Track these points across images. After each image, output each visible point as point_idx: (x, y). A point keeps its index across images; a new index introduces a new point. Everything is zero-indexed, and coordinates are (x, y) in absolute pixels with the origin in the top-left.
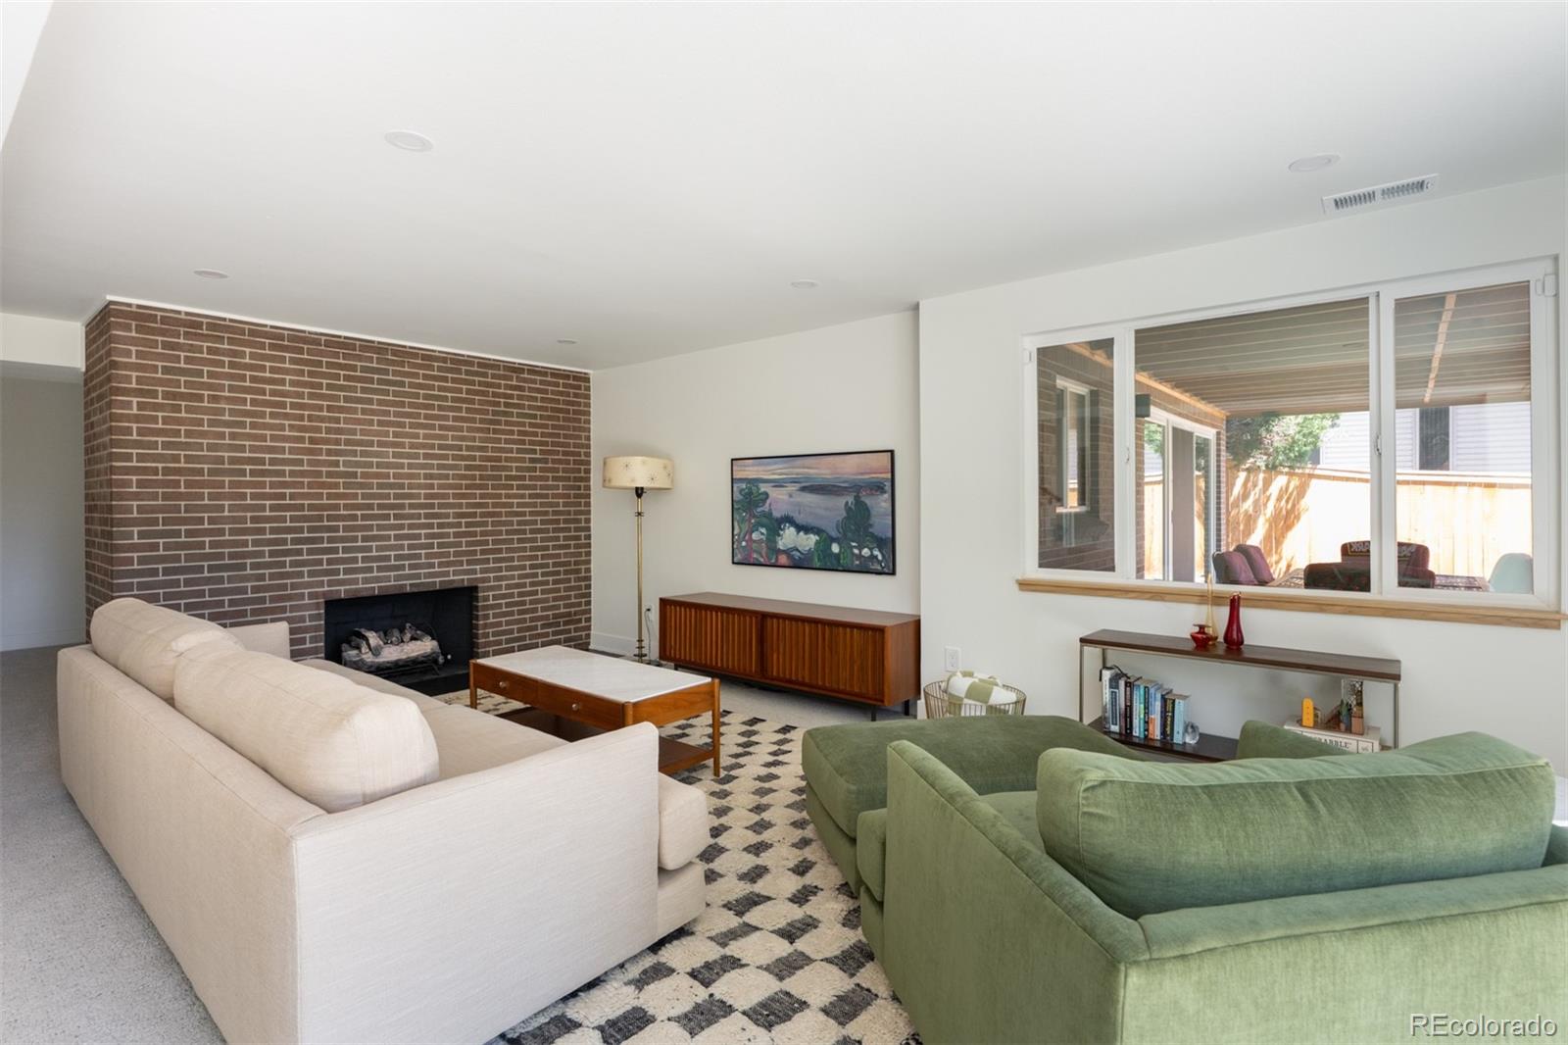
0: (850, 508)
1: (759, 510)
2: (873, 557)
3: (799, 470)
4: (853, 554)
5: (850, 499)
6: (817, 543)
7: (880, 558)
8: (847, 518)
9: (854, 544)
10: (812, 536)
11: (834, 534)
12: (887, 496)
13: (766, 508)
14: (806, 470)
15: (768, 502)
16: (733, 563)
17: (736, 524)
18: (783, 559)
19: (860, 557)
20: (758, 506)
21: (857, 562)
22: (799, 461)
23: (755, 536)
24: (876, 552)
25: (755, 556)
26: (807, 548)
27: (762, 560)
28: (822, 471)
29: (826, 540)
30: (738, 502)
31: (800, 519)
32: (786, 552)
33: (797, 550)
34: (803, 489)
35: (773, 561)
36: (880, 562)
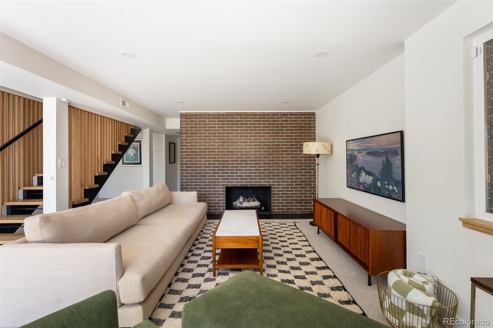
0: (384, 164)
1: (354, 163)
2: (394, 190)
3: (366, 145)
4: (386, 188)
5: (384, 158)
6: (373, 180)
7: (397, 191)
8: (383, 169)
9: (386, 183)
10: (370, 177)
11: (379, 177)
12: (399, 157)
13: (356, 163)
14: (368, 144)
15: (357, 159)
16: (347, 187)
17: (348, 170)
18: (361, 187)
19: (388, 189)
20: (354, 162)
21: (387, 193)
22: (366, 140)
23: (353, 176)
24: (395, 188)
25: (353, 184)
26: (369, 183)
27: (355, 186)
28: (374, 145)
29: (376, 180)
30: (348, 159)
31: (367, 168)
32: (362, 184)
33: (366, 183)
34: (368, 154)
35: (358, 188)
36: (396, 194)
